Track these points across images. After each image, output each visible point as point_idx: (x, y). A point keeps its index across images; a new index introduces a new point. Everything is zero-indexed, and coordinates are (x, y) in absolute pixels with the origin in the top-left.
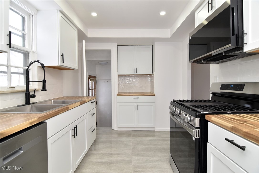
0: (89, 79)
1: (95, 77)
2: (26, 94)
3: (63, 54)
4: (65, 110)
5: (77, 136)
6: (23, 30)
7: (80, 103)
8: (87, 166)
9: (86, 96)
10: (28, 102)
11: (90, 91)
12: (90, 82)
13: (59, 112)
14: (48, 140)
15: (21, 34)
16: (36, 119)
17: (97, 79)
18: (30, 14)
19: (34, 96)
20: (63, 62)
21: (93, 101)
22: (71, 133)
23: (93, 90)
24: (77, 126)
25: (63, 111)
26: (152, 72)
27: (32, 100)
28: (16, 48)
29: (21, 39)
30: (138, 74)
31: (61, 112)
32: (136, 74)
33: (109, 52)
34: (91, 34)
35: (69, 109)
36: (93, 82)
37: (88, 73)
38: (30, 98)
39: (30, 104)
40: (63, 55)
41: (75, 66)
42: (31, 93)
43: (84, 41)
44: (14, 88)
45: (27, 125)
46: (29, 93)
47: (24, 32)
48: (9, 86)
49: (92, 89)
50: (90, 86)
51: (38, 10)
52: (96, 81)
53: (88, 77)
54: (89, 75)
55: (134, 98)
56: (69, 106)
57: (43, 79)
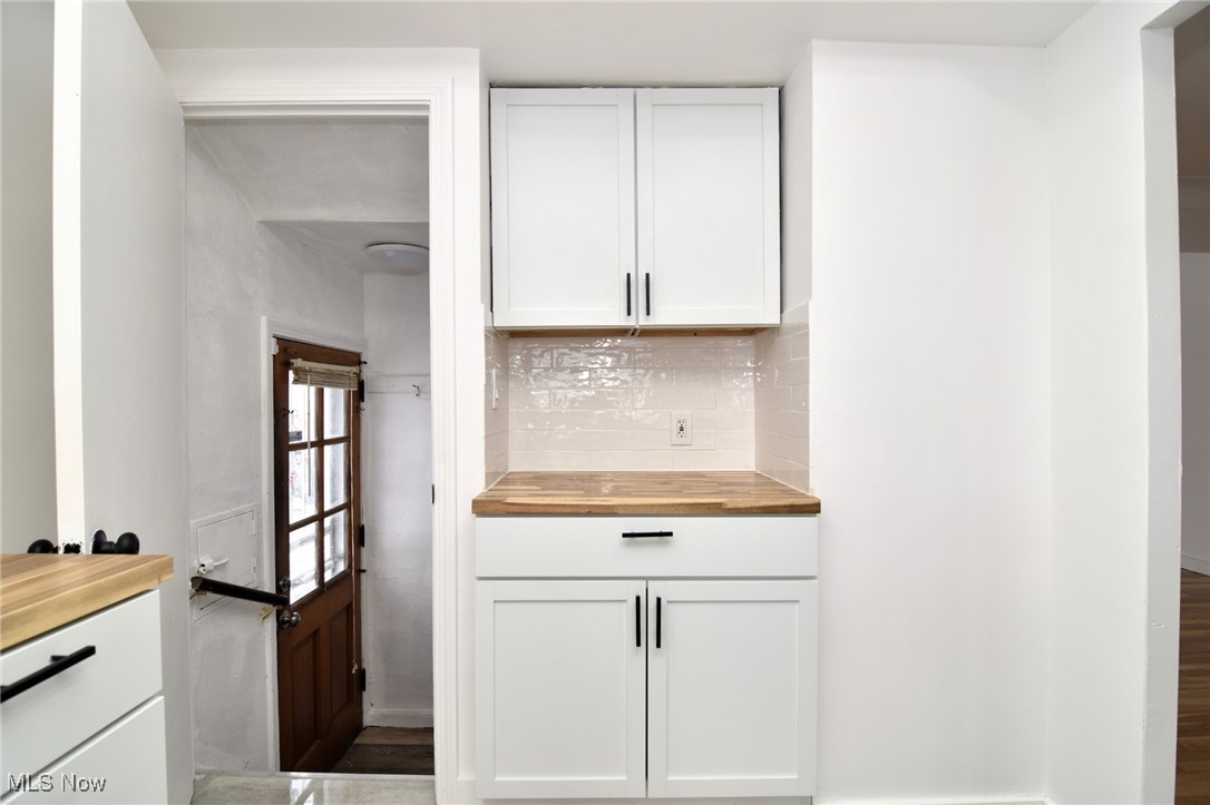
0: (282, 365)
1: (355, 359)
11: (300, 464)
12: (300, 397)
17: (367, 373)
23: (335, 456)
26: (782, 312)
30: (661, 320)
36: (335, 398)
37: (270, 324)
49: (320, 443)
50: (300, 422)
52: (361, 384)
53: (275, 349)
54: (279, 340)
55: (625, 535)
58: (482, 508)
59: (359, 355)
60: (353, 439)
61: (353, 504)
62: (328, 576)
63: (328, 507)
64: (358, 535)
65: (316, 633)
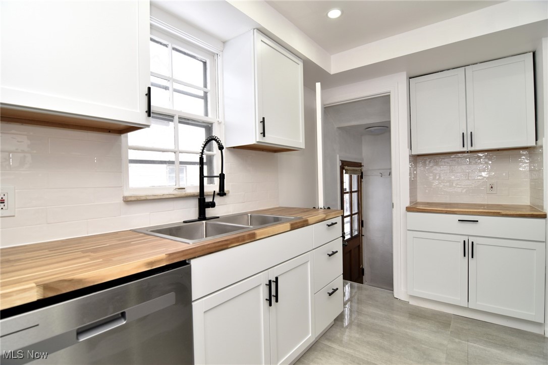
0: (342, 168)
1: (359, 165)
2: (200, 200)
3: (264, 118)
4: (244, 240)
5: (277, 301)
6: (205, 86)
7: (292, 225)
9: (322, 207)
10: (202, 216)
11: (347, 197)
12: (346, 177)
13: (227, 244)
14: (193, 304)
15: (202, 94)
16: (163, 256)
17: (364, 169)
18: (214, 53)
19: (212, 205)
20: (264, 136)
21: (333, 221)
22: (263, 293)
23: (355, 195)
24: (277, 278)
25: (238, 241)
26: (536, 140)
27: (210, 212)
28: (188, 120)
29: (202, 101)
30: (476, 147)
31: (232, 243)
32: (470, 149)
33: (385, 100)
34: (336, 65)
35: (258, 238)
36: (355, 177)
37: (339, 156)
38: (206, 209)
39: (205, 218)
40: (263, 122)
41: (298, 141)
42: (208, 200)
43: (318, 85)
44: (184, 188)
45: (139, 267)
46: (204, 199)
47: (205, 90)
48: (177, 187)
49: (352, 192)
50: (346, 186)
51: (224, 43)
52: (362, 173)
53: (341, 164)
54: (341, 161)
55: (459, 220)
56: (256, 232)
57: (220, 172)
58: (409, 209)
59: (361, 163)
60: (359, 191)
61: (359, 213)
62: (353, 235)
63: (353, 213)
64: (361, 224)
65: (350, 251)
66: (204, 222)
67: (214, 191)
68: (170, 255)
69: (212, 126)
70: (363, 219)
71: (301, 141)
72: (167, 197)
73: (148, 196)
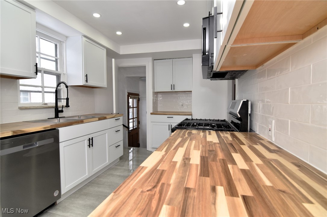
0: (128, 96)
1: (138, 95)
2: (55, 109)
3: (87, 75)
4: (79, 123)
5: (92, 146)
6: (56, 56)
7: (99, 118)
8: (106, 177)
9: (115, 113)
10: (57, 116)
11: (131, 110)
12: (131, 100)
14: (60, 144)
15: (54, 59)
17: (140, 97)
18: (61, 41)
19: (62, 111)
20: (87, 82)
21: (118, 118)
22: (86, 143)
23: (135, 109)
24: (92, 138)
25: (76, 123)
27: (60, 115)
28: (49, 72)
29: (54, 63)
30: (176, 90)
31: (74, 123)
32: (174, 91)
33: (144, 68)
34: (123, 50)
35: (84, 122)
36: (135, 101)
37: (127, 91)
38: (59, 113)
39: (58, 117)
40: (87, 76)
42: (60, 109)
43: (113, 60)
44: (47, 104)
45: (41, 129)
46: (58, 109)
47: (56, 58)
48: (43, 103)
49: (133, 108)
50: (131, 104)
51: (67, 37)
52: (139, 99)
53: (127, 94)
54: (128, 93)
55: (167, 117)
56: (84, 120)
57: (67, 97)
58: (151, 114)
60: (138, 107)
61: (138, 117)
62: (134, 128)
63: (134, 117)
64: (139, 122)
65: (133, 135)
66: (58, 119)
67: (63, 105)
68: (51, 125)
69: (60, 75)
70: (140, 120)
71: (105, 84)
72: (40, 107)
73: (31, 107)
